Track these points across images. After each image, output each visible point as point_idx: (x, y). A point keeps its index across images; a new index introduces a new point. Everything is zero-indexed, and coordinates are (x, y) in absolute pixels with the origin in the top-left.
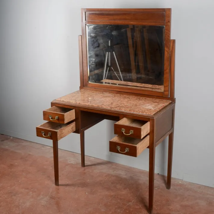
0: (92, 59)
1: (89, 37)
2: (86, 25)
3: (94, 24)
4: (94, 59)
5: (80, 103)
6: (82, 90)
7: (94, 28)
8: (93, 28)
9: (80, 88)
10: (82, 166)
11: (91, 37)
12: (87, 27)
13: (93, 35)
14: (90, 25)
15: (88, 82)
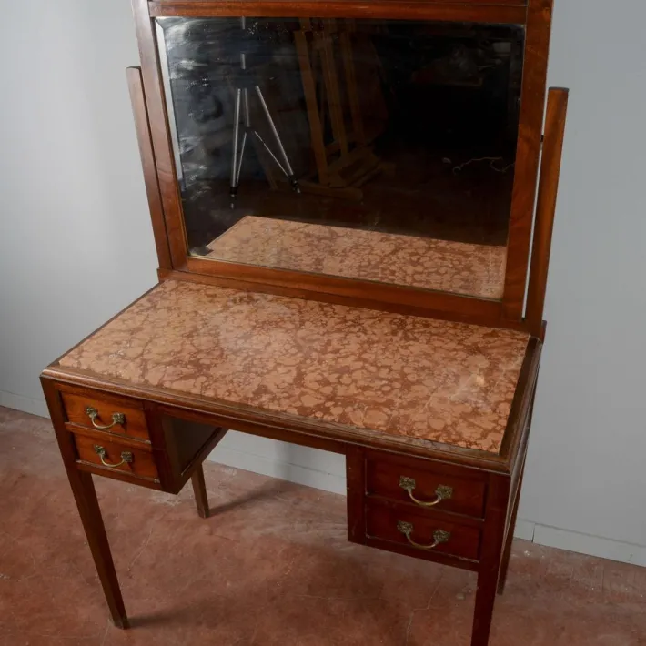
0: (193, 166)
1: (174, 76)
2: (153, 20)
3: (190, 17)
4: (202, 167)
5: (160, 386)
6: (170, 284)
7: (193, 34)
8: (186, 35)
9: (160, 276)
10: (201, 514)
11: (181, 75)
12: (159, 29)
13: (187, 64)
14: (175, 22)
15: (189, 255)
